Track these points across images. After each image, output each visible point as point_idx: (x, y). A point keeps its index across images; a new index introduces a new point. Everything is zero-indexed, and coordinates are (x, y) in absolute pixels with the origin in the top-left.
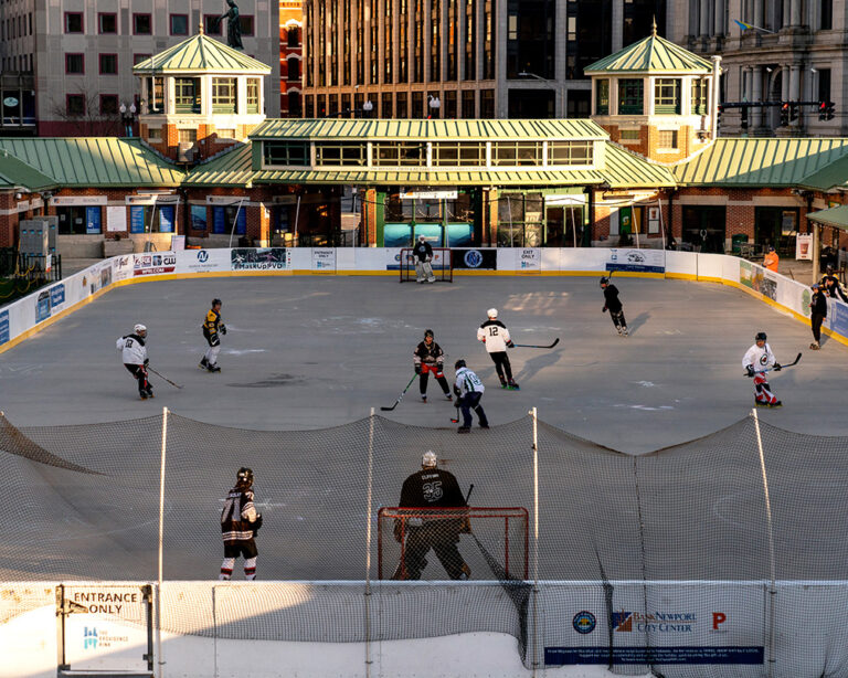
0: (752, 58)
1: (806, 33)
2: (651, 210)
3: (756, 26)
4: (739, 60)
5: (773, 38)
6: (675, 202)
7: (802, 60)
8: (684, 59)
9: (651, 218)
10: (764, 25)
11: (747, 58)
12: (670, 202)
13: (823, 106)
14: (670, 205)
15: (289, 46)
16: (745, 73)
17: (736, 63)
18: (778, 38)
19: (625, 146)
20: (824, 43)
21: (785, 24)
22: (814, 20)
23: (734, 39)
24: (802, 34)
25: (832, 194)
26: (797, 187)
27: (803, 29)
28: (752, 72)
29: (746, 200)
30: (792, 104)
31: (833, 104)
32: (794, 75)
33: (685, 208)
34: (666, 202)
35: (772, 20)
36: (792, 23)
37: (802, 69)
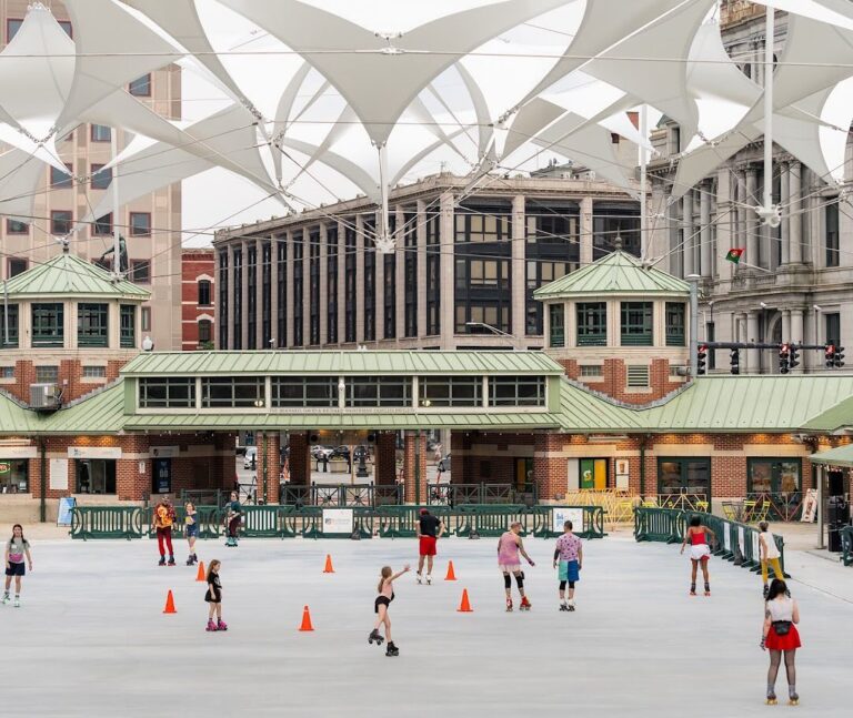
0: (746, 303)
1: (810, 272)
2: (618, 462)
3: (748, 264)
4: (731, 306)
5: (770, 277)
6: (648, 453)
7: (806, 303)
8: (655, 278)
9: (618, 472)
10: (759, 262)
11: (739, 303)
12: (643, 453)
13: (830, 350)
14: (642, 457)
15: (199, 306)
16: (738, 320)
17: (727, 309)
18: (775, 277)
19: (585, 384)
20: (832, 282)
21: (784, 261)
22: (817, 255)
23: (723, 282)
24: (804, 273)
25: (840, 437)
26: (798, 431)
27: (806, 266)
28: (746, 319)
29: (734, 448)
30: (792, 348)
31: (843, 349)
32: (797, 320)
33: (660, 459)
34: (636, 453)
35: (768, 256)
36: (792, 259)
37: (805, 314)
